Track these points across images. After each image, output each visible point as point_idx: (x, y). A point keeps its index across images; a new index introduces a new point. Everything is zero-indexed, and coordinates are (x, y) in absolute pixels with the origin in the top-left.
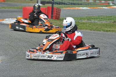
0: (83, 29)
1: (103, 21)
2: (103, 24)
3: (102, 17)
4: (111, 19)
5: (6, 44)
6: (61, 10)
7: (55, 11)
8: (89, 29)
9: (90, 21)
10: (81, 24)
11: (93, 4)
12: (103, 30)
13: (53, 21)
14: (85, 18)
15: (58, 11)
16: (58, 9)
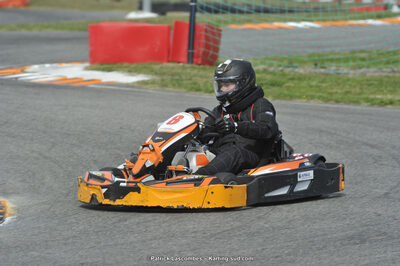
0: (300, 97)
1: (368, 67)
2: (367, 80)
3: (363, 55)
4: (396, 62)
5: (33, 152)
6: (222, 33)
7: (201, 35)
8: (319, 98)
9: (322, 70)
10: (292, 79)
11: (332, 11)
12: (367, 100)
13: (196, 71)
14: (306, 59)
15: (210, 35)
16: (212, 28)
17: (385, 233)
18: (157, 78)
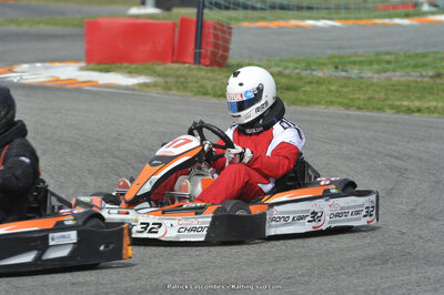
0: (318, 103)
1: (394, 71)
2: (393, 85)
6: (233, 31)
7: (209, 33)
8: (340, 104)
9: (344, 74)
10: (310, 83)
11: (355, 9)
12: (392, 107)
13: (203, 73)
14: (325, 61)
15: (220, 34)
16: (223, 26)
18: (160, 80)
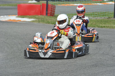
2: (97, 20)
3: (96, 13)
4: (105, 15)
5: (1, 41)
6: (56, 7)
7: (50, 7)
11: (87, 1)
12: (97, 26)
13: (48, 18)
17: (103, 64)
